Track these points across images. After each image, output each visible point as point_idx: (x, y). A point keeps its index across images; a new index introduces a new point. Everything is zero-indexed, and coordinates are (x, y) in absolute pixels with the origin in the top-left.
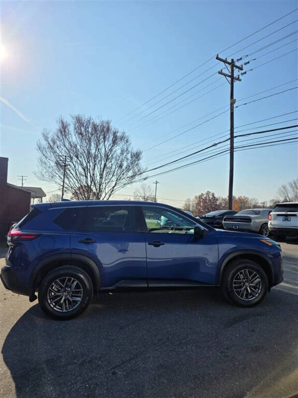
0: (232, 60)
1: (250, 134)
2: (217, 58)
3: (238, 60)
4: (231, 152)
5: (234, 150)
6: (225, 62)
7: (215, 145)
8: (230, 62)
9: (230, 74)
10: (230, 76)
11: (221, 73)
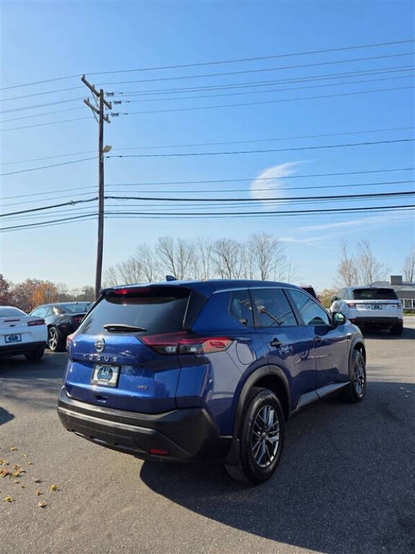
0: (102, 91)
1: (128, 198)
2: (83, 80)
3: (109, 94)
4: (99, 218)
5: (104, 216)
6: (92, 89)
7: (72, 203)
8: (99, 92)
9: (99, 110)
10: (98, 112)
11: (87, 102)
